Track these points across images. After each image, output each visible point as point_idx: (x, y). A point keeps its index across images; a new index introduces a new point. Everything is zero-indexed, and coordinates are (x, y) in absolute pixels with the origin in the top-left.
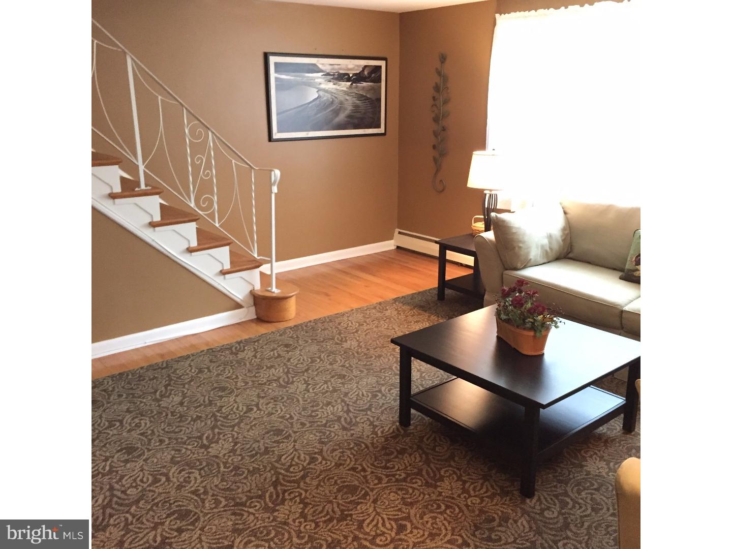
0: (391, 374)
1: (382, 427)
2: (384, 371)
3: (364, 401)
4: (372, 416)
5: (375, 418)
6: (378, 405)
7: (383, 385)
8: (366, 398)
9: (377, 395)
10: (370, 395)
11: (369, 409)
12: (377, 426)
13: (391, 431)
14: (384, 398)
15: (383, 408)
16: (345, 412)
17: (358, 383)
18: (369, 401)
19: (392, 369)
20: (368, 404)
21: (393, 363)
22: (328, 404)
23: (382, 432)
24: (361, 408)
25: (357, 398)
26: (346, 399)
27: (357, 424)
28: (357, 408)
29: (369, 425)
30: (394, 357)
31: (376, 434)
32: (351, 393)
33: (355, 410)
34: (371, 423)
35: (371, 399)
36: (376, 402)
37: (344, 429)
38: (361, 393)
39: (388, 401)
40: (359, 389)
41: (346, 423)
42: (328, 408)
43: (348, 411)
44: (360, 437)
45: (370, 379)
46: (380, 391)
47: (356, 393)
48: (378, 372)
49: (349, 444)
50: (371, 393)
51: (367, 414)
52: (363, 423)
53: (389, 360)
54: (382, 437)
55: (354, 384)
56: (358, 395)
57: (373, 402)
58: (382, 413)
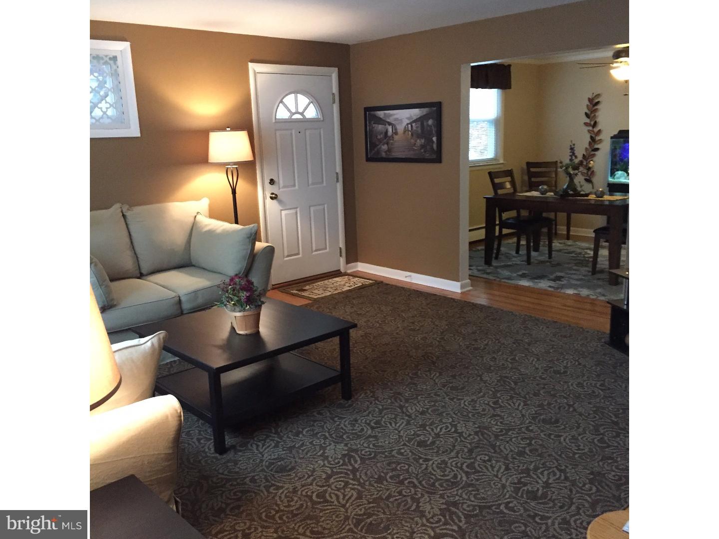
0: (362, 450)
1: (367, 396)
2: (370, 455)
3: (388, 417)
4: (377, 404)
5: (374, 403)
6: (373, 414)
7: (370, 436)
8: (386, 420)
9: (375, 423)
10: (383, 424)
11: (381, 411)
12: (372, 397)
13: (358, 394)
14: (368, 421)
15: (367, 412)
16: (404, 406)
17: (400, 437)
18: (383, 417)
19: (361, 459)
20: (383, 414)
21: (359, 468)
22: (422, 413)
23: (366, 393)
24: (389, 410)
25: (396, 420)
26: (407, 418)
27: (390, 398)
28: (393, 410)
29: (378, 397)
30: (358, 480)
31: (372, 392)
32: (403, 425)
33: (395, 409)
34: (377, 399)
35: (382, 420)
36: (375, 417)
37: (399, 394)
38: (393, 425)
39: (363, 418)
40: (396, 429)
41: (399, 398)
42: (421, 409)
43: (401, 407)
44: (384, 388)
45: (387, 442)
46: (373, 428)
47: (398, 425)
48: (380, 453)
49: (392, 384)
50: (382, 426)
51: (382, 406)
52: (384, 398)
53: (366, 474)
54: (366, 390)
55: (405, 435)
56: (396, 424)
57: (379, 417)
58: (368, 407)
